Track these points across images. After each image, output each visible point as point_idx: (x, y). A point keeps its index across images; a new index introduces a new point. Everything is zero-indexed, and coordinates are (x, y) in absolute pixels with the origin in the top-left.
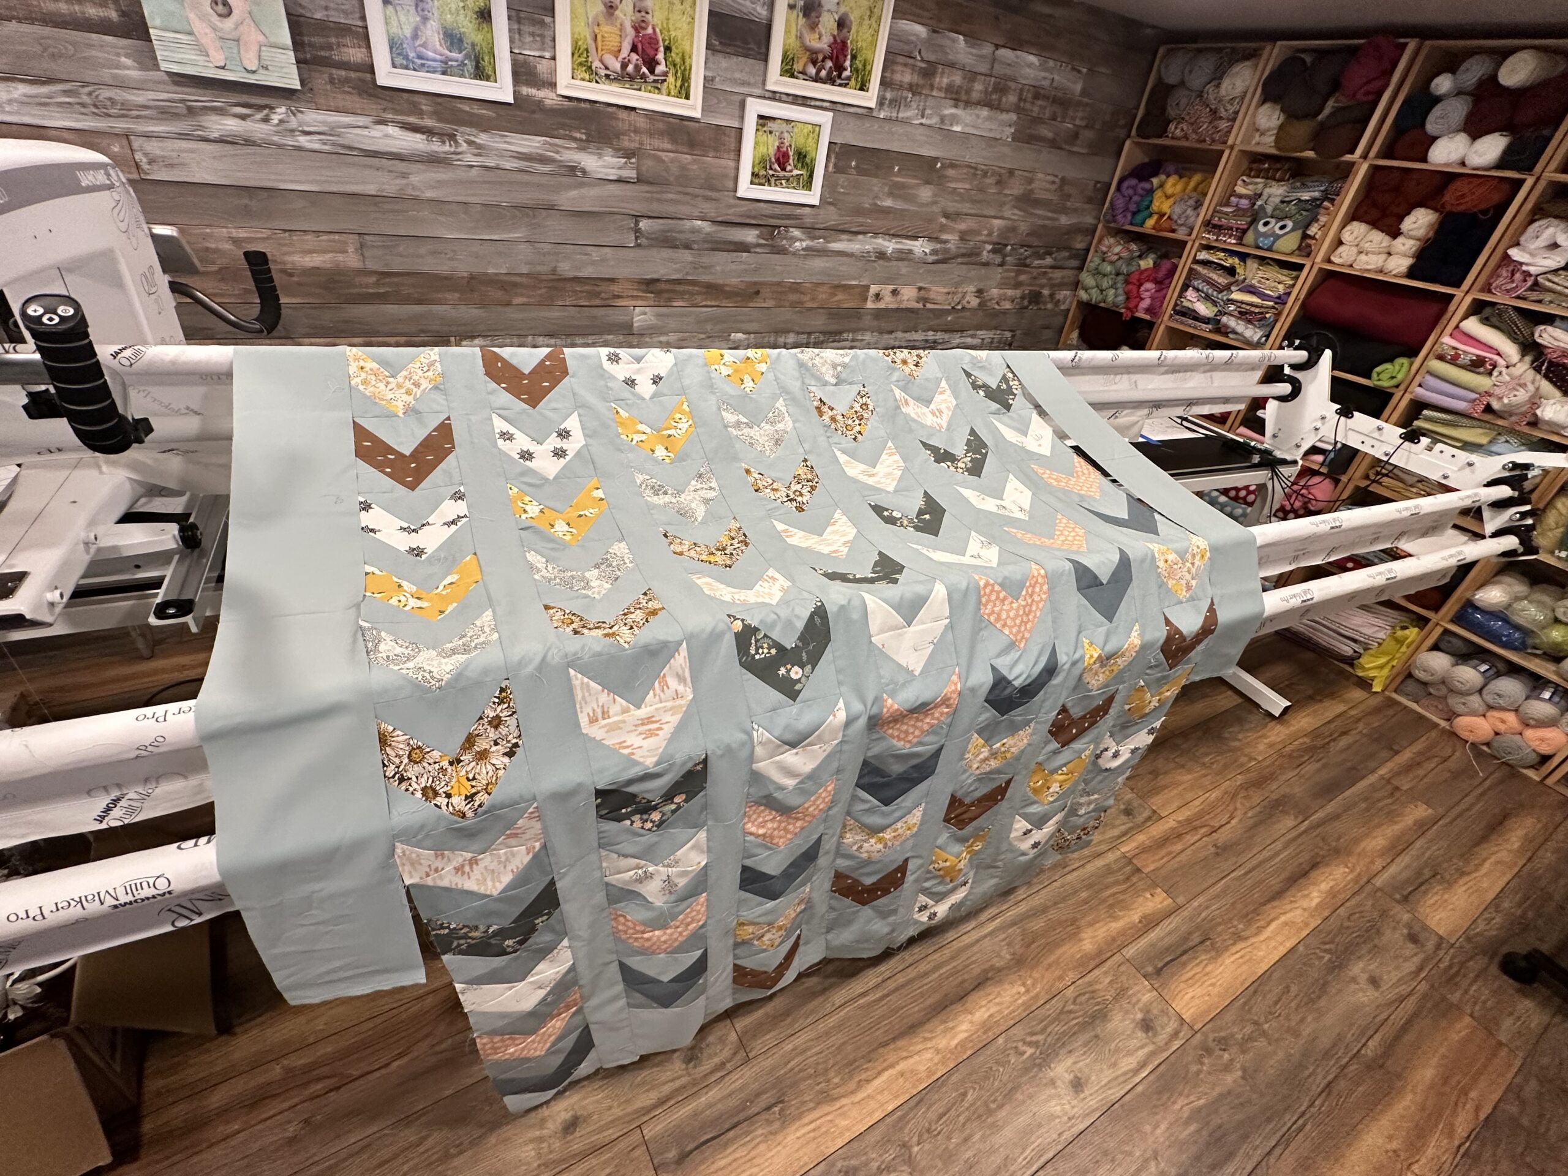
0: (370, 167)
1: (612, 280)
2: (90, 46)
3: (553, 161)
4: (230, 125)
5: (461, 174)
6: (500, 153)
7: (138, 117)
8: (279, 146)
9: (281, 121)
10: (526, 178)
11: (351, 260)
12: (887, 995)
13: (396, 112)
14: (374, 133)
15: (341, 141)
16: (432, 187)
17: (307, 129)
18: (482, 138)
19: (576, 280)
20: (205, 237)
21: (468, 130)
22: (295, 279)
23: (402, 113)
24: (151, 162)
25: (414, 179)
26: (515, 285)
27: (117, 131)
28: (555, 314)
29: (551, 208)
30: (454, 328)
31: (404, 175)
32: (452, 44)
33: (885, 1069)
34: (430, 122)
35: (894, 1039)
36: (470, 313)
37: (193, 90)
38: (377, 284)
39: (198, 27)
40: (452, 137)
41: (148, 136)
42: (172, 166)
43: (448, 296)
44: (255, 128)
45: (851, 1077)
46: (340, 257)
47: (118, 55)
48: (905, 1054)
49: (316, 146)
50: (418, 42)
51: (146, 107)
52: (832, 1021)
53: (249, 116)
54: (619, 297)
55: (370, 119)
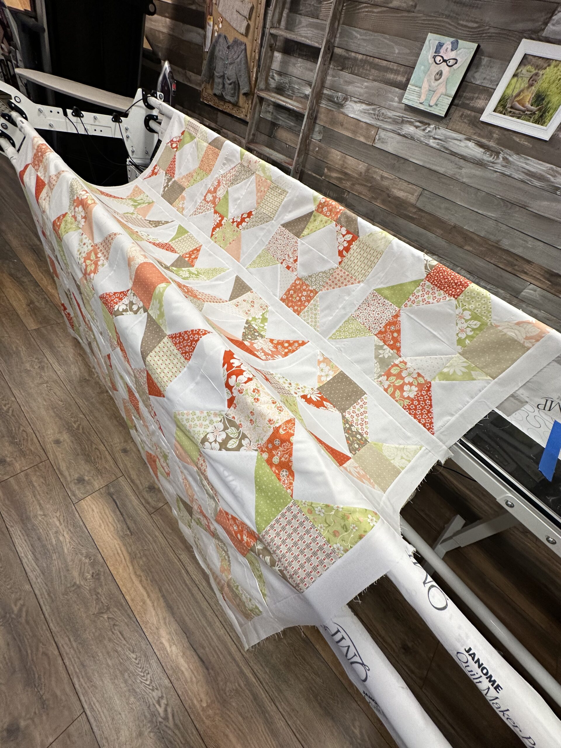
0: (449, 160)
1: (529, 262)
3: (548, 181)
4: (410, 129)
5: (488, 174)
6: (518, 169)
7: (386, 121)
8: (421, 142)
9: (429, 131)
10: (522, 185)
11: (412, 199)
12: (189, 589)
13: (480, 135)
14: (462, 144)
15: (446, 145)
16: (470, 177)
17: (436, 137)
18: (514, 158)
19: (507, 252)
20: (375, 172)
21: (508, 151)
22: (390, 199)
23: (483, 137)
24: (379, 139)
25: (464, 171)
26: (472, 239)
28: (480, 263)
29: (524, 207)
30: (429, 246)
31: (461, 168)
32: (535, 102)
33: (148, 593)
34: (492, 144)
35: (163, 596)
36: (441, 243)
37: (408, 113)
38: (415, 213)
39: (425, 86)
40: (497, 154)
41: (384, 129)
42: (383, 142)
43: (438, 231)
44: (418, 133)
45: (143, 571)
46: (410, 196)
48: (156, 604)
49: (434, 145)
50: (518, 99)
51: (390, 118)
52: (171, 555)
53: (419, 127)
54: (526, 273)
55: (465, 137)
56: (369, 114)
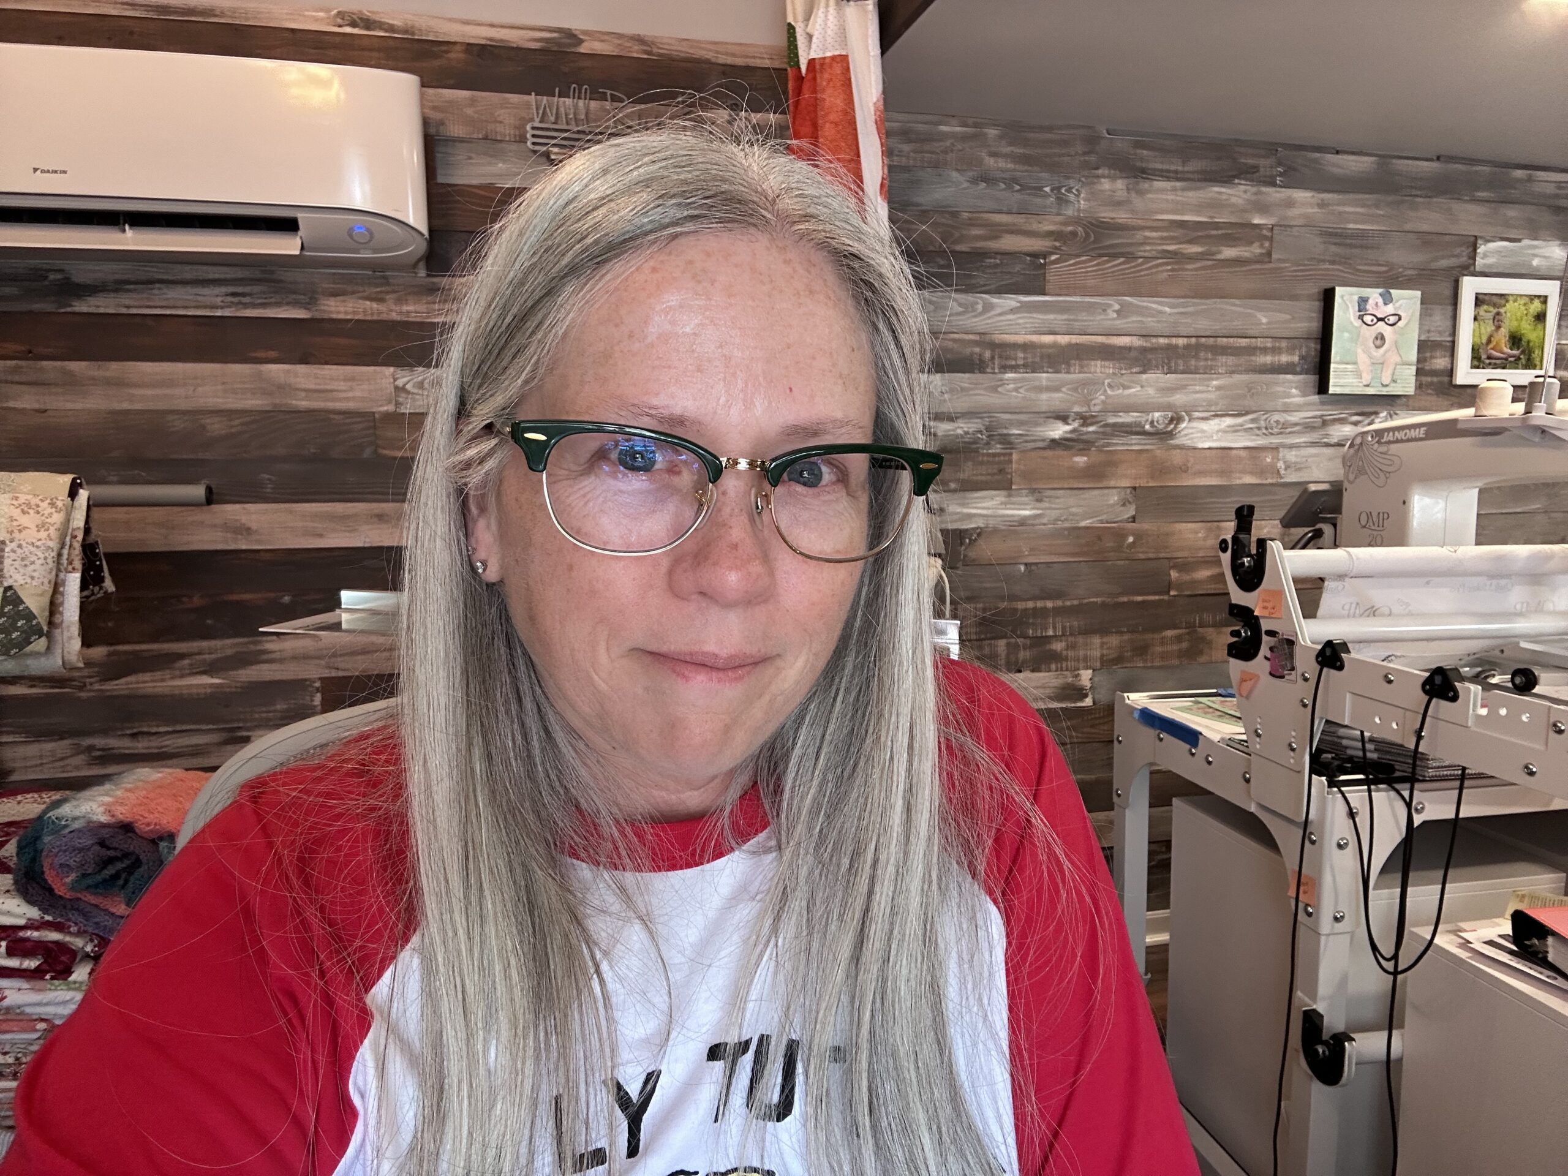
2: (1276, 384)
7: (1290, 433)
24: (1287, 467)
27: (1273, 446)
39: (1362, 358)
41: (1291, 447)
42: (1299, 469)
47: (1292, 388)
50: (1491, 346)
51: (1296, 424)
53: (1360, 422)
56: (1246, 430)
